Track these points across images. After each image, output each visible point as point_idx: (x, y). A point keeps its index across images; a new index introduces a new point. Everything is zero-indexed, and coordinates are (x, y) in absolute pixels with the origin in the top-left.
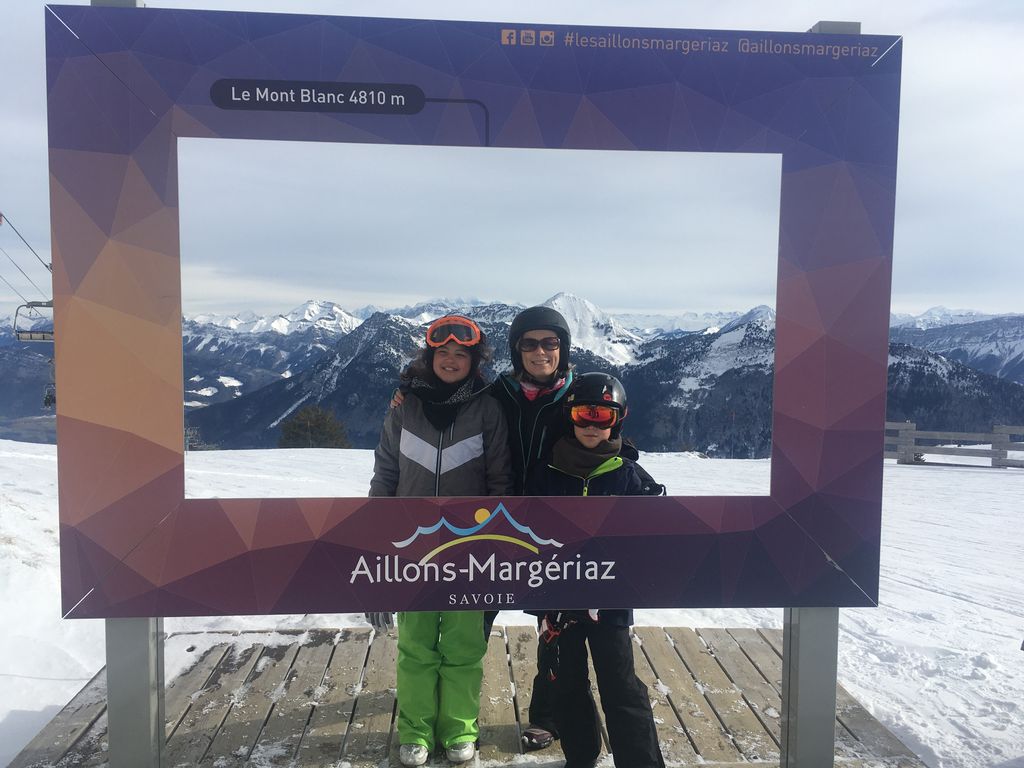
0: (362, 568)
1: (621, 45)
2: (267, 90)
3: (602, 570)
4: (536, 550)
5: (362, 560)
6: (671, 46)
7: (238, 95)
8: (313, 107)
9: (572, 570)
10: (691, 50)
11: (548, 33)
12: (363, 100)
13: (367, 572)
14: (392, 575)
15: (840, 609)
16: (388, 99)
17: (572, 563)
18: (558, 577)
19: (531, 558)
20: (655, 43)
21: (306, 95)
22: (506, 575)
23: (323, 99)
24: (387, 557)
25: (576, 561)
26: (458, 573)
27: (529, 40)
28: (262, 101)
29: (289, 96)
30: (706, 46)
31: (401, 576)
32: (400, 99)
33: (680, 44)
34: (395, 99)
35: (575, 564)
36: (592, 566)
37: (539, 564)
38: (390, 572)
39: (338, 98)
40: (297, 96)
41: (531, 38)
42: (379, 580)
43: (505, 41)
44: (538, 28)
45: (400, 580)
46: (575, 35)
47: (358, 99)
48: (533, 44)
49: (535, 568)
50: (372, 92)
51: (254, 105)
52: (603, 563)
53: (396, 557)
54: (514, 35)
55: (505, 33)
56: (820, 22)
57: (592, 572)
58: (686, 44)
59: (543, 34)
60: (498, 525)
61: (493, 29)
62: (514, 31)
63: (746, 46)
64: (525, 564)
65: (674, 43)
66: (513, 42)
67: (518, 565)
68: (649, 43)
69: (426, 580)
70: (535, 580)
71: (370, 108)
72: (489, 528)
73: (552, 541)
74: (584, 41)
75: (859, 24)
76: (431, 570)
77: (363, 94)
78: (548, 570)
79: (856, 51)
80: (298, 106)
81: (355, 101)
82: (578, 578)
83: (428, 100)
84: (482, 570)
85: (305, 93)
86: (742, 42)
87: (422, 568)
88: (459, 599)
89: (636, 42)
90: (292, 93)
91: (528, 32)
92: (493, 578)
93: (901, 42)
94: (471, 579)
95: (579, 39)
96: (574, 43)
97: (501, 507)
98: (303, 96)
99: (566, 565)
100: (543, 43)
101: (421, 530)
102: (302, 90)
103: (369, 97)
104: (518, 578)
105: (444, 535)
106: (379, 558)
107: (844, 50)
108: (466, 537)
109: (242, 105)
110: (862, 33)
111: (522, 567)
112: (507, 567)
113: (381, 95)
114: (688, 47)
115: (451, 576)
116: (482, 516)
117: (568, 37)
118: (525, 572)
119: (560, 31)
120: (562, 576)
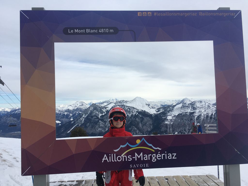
0: (105, 158)
1: (169, 15)
2: (77, 30)
3: (173, 156)
4: (154, 151)
5: (105, 155)
6: (182, 15)
7: (70, 31)
8: (89, 34)
9: (164, 156)
10: (187, 15)
11: (150, 13)
12: (102, 31)
13: (107, 159)
14: (114, 160)
15: (240, 165)
16: (109, 31)
17: (164, 154)
18: (160, 158)
19: (152, 153)
20: (177, 14)
21: (88, 31)
22: (146, 158)
23: (92, 31)
24: (112, 154)
25: (165, 153)
26: (132, 158)
27: (145, 15)
28: (76, 32)
29: (83, 31)
30: (191, 14)
31: (116, 160)
32: (112, 31)
33: (184, 14)
34: (111, 31)
35: (165, 155)
36: (170, 155)
37: (155, 155)
38: (113, 159)
39: (96, 31)
40: (85, 31)
41: (145, 14)
42: (110, 161)
43: (139, 15)
44: (147, 12)
45: (116, 161)
46: (157, 13)
47: (101, 31)
48: (146, 16)
49: (154, 156)
50: (105, 29)
51: (74, 33)
52: (173, 154)
53: (115, 154)
54: (141, 14)
55: (139, 13)
56: (219, 8)
57: (170, 157)
58: (186, 14)
59: (148, 13)
60: (143, 144)
61: (136, 12)
62: (141, 13)
63: (201, 14)
64: (151, 155)
65: (183, 14)
66: (141, 15)
67: (149, 155)
68: (176, 14)
69: (123, 160)
70: (154, 160)
71: (105, 33)
72: (140, 145)
73: (158, 148)
74: (159, 14)
75: (230, 8)
76: (125, 158)
77: (102, 30)
78: (157, 156)
79: (230, 14)
80: (85, 33)
81: (101, 32)
82: (166, 158)
83: (120, 31)
84: (139, 157)
85: (87, 30)
86: (200, 13)
87: (122, 157)
88: (133, 166)
89: (173, 14)
90: (84, 30)
91: (145, 13)
92: (142, 160)
93: (241, 11)
94: (136, 160)
95: (158, 14)
96: (157, 15)
97: (143, 139)
98: (87, 31)
99: (162, 155)
100: (149, 15)
101: (121, 146)
102: (87, 29)
103: (104, 31)
104: (149, 159)
105: (128, 147)
106: (110, 155)
107: (227, 14)
108: (134, 148)
109: (71, 34)
110: (230, 10)
111: (150, 156)
112: (146, 156)
113: (107, 30)
114: (186, 15)
115: (130, 159)
116: (138, 141)
117: (155, 13)
118: (151, 157)
119: (153, 12)
120: (161, 158)
